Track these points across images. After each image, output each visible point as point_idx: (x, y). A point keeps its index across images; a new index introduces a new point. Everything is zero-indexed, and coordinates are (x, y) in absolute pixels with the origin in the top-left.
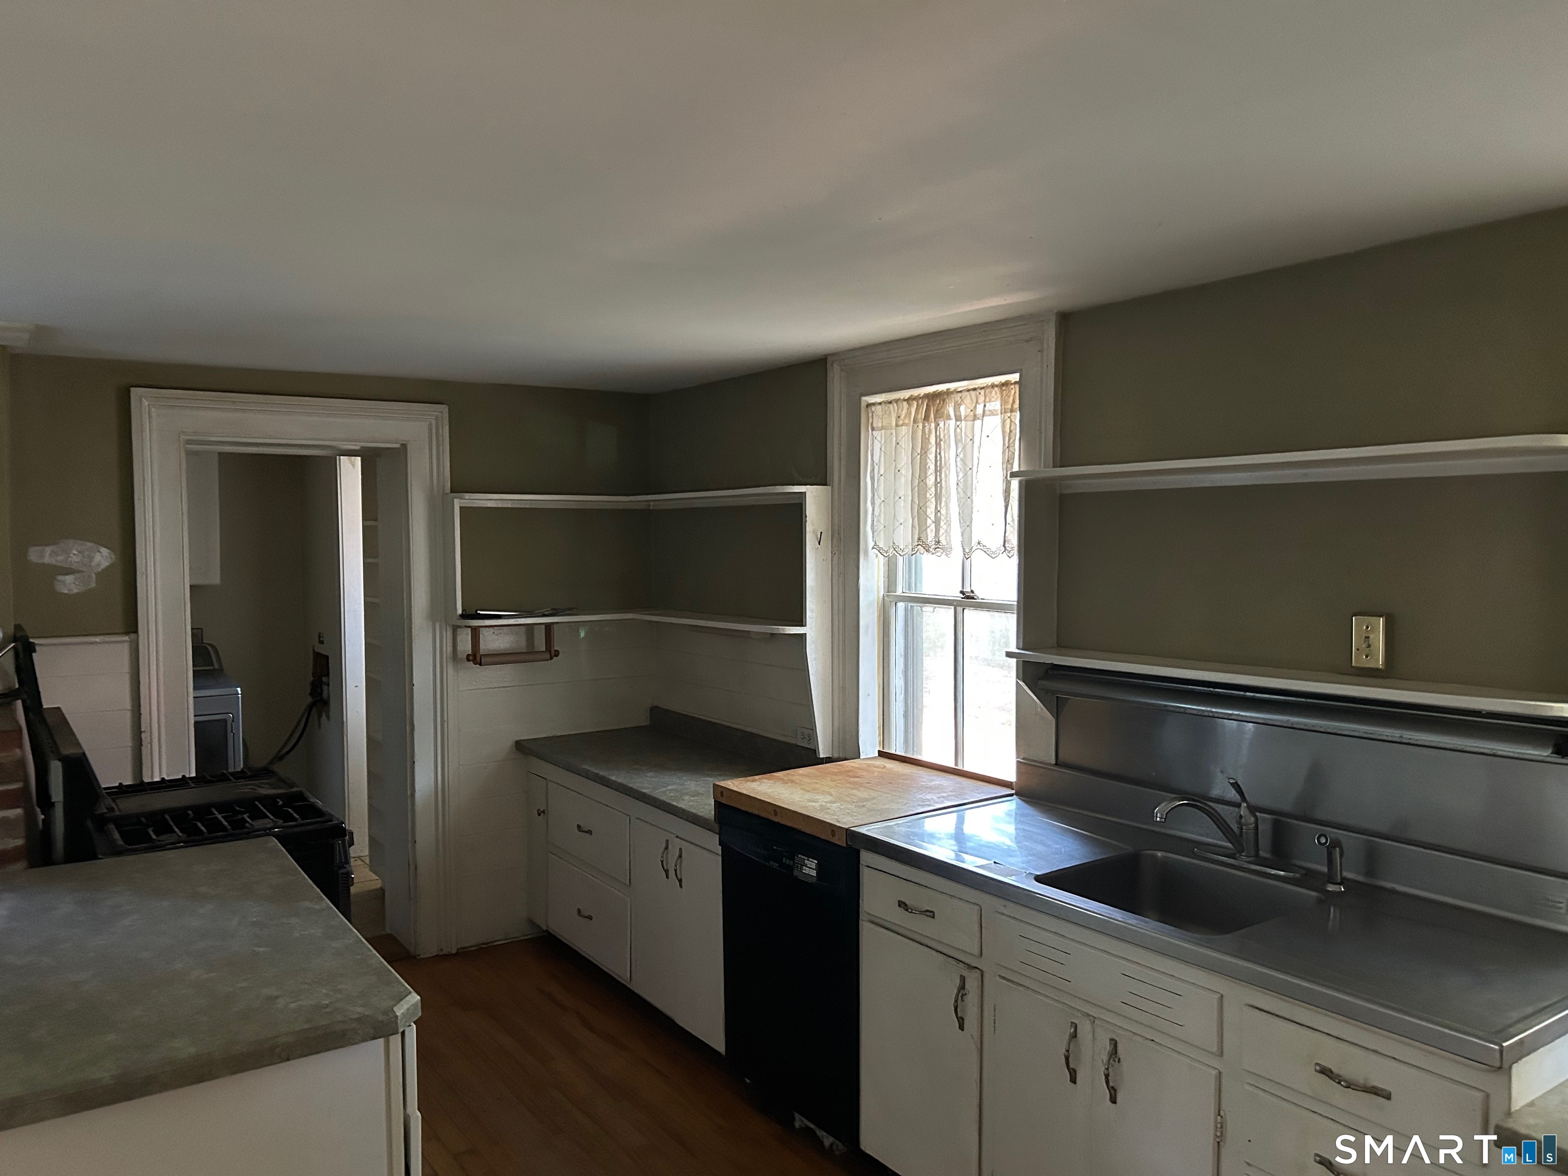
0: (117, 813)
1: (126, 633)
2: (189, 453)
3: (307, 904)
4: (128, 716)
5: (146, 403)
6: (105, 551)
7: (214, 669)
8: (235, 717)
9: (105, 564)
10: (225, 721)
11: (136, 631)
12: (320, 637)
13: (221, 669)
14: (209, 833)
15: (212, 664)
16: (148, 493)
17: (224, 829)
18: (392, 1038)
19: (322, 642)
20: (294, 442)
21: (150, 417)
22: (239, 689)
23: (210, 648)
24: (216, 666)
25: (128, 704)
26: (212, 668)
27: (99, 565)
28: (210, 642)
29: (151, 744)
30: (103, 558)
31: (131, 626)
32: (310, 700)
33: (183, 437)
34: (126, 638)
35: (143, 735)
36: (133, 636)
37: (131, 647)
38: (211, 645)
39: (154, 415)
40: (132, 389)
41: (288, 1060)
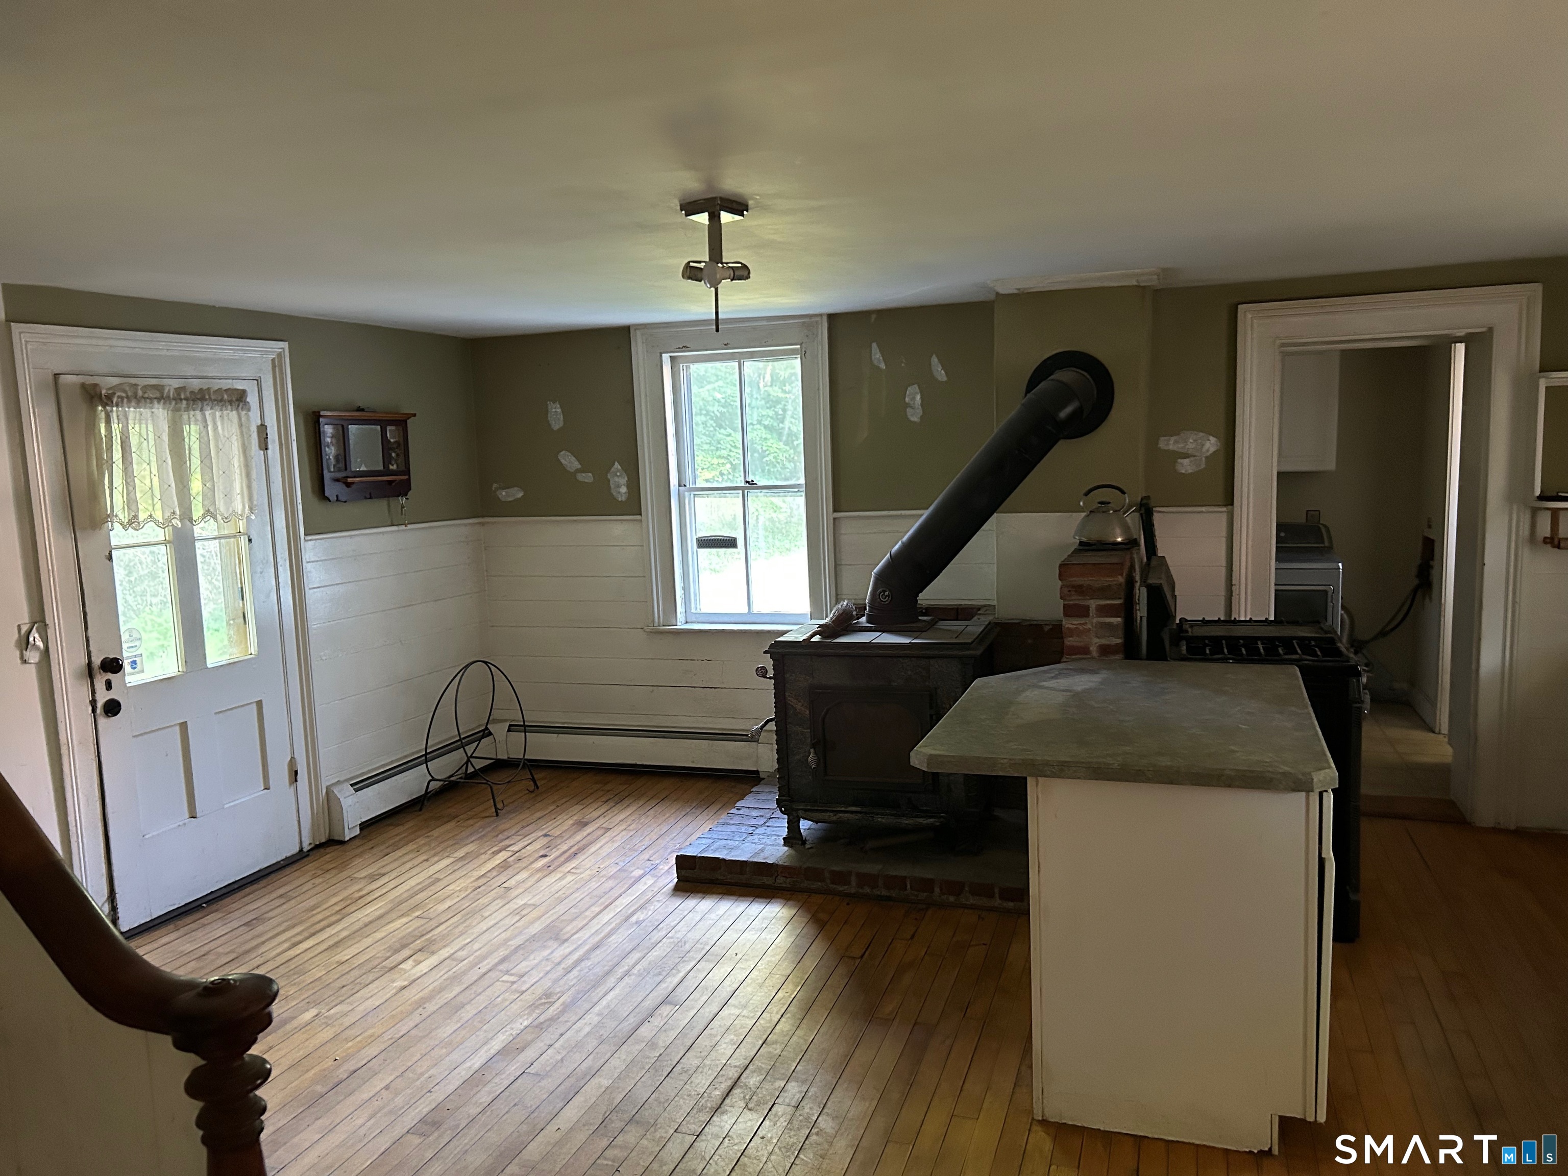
0: (1190, 634)
1: (1225, 505)
2: (1284, 355)
3: (1293, 709)
4: (1223, 571)
5: (1249, 316)
6: (1213, 440)
7: (1325, 547)
8: (1336, 589)
9: (1212, 450)
10: (1326, 592)
11: (1232, 504)
12: (1429, 522)
13: (1331, 548)
14: (1248, 654)
15: (1323, 543)
16: (1247, 390)
17: (1260, 654)
18: (1311, 794)
19: (1430, 527)
20: (1377, 336)
21: (1252, 326)
22: (1340, 565)
23: (1323, 530)
24: (1327, 544)
25: (1223, 562)
26: (1322, 545)
27: (1208, 451)
28: (1327, 524)
29: (1239, 595)
30: (1211, 445)
31: (1229, 500)
32: (1416, 582)
33: (1278, 342)
34: (1224, 509)
35: (1234, 588)
36: (1230, 507)
37: (1228, 516)
38: (1325, 526)
39: (1255, 325)
40: (1240, 306)
41: (1229, 786)
